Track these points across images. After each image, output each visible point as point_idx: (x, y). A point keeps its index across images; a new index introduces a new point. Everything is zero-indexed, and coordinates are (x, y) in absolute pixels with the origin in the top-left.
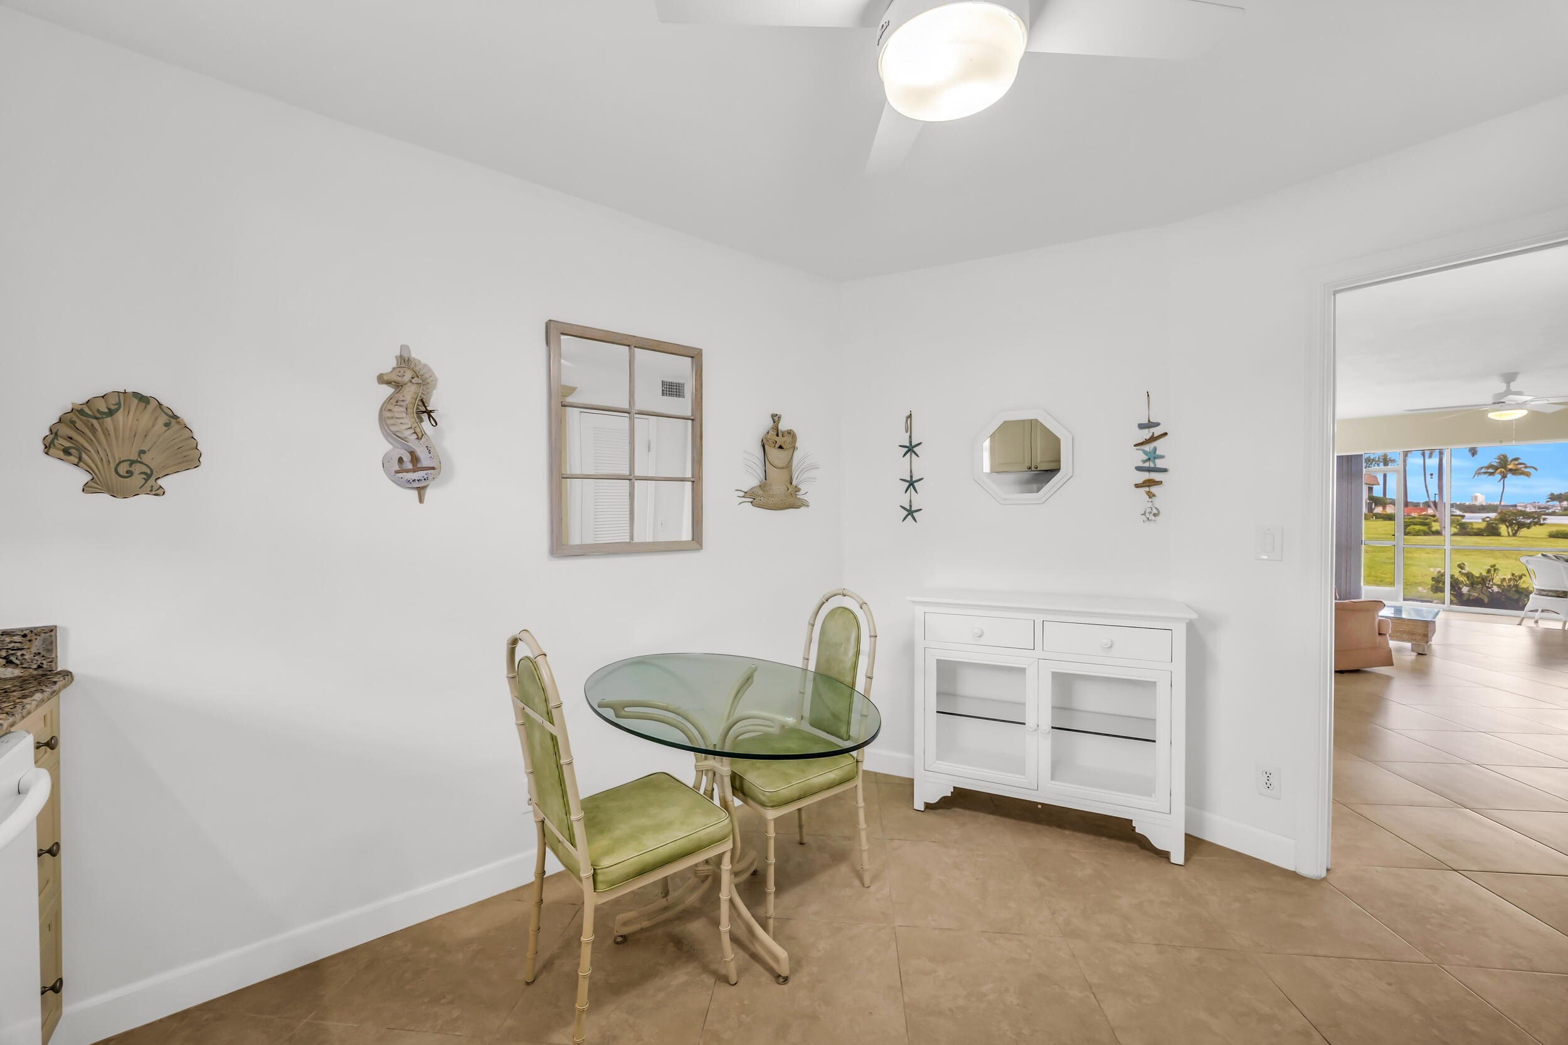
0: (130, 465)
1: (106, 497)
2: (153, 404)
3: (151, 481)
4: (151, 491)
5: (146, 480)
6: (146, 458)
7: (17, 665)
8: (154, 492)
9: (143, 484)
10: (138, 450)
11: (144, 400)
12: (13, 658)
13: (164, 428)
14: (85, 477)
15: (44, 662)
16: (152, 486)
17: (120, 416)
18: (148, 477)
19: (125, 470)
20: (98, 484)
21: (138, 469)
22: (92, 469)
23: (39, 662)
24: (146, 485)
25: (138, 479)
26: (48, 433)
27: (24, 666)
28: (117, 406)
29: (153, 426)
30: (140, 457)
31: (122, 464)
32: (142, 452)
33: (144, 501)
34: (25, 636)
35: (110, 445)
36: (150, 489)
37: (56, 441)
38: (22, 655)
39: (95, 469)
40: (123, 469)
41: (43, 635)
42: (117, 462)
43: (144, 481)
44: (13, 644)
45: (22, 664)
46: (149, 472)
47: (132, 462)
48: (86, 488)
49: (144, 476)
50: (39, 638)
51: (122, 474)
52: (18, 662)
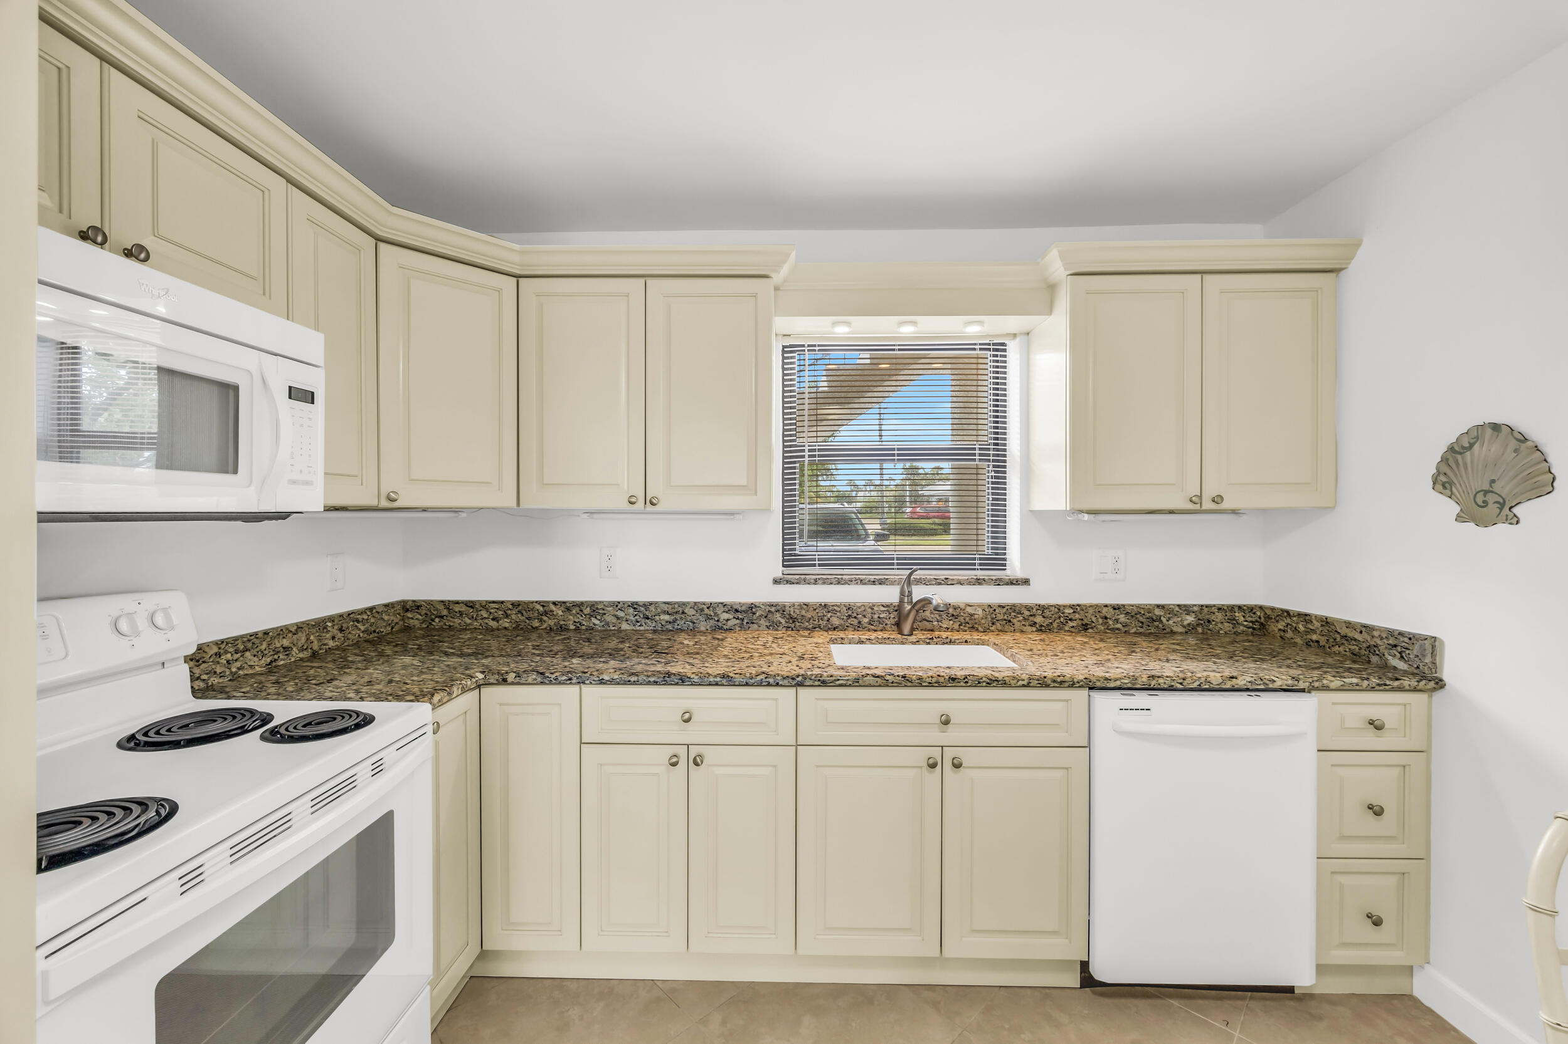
0: (1485, 496)
1: (1472, 525)
2: (1505, 430)
3: (1506, 511)
4: (1507, 520)
5: (1501, 509)
6: (1497, 487)
7: (1406, 661)
8: (1509, 521)
9: (1498, 513)
10: (1489, 480)
11: (1496, 427)
12: (1404, 655)
13: (1513, 453)
14: (1457, 509)
15: (1421, 664)
16: (1507, 515)
17: (1476, 447)
18: (1502, 505)
19: (1481, 500)
20: (1464, 513)
21: (1491, 498)
22: (1460, 502)
23: (1418, 664)
24: (1501, 514)
25: (1493, 508)
26: (1436, 471)
27: (1410, 663)
28: (1475, 440)
29: (1503, 454)
30: (1492, 487)
31: (1478, 495)
32: (1493, 481)
33: (1502, 529)
34: (1410, 639)
35: (1468, 478)
36: (1505, 518)
37: (1438, 477)
38: (1409, 654)
39: (1460, 499)
40: (1480, 498)
41: (1420, 641)
42: (1474, 493)
43: (1498, 510)
44: (1404, 644)
45: (1409, 661)
46: (1501, 501)
47: (1486, 492)
48: (1459, 518)
49: (1499, 506)
50: (1418, 643)
51: (1479, 504)
52: (1407, 659)
